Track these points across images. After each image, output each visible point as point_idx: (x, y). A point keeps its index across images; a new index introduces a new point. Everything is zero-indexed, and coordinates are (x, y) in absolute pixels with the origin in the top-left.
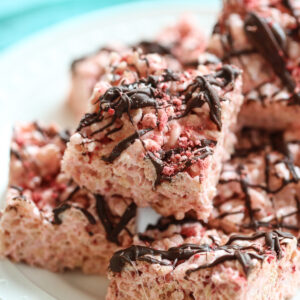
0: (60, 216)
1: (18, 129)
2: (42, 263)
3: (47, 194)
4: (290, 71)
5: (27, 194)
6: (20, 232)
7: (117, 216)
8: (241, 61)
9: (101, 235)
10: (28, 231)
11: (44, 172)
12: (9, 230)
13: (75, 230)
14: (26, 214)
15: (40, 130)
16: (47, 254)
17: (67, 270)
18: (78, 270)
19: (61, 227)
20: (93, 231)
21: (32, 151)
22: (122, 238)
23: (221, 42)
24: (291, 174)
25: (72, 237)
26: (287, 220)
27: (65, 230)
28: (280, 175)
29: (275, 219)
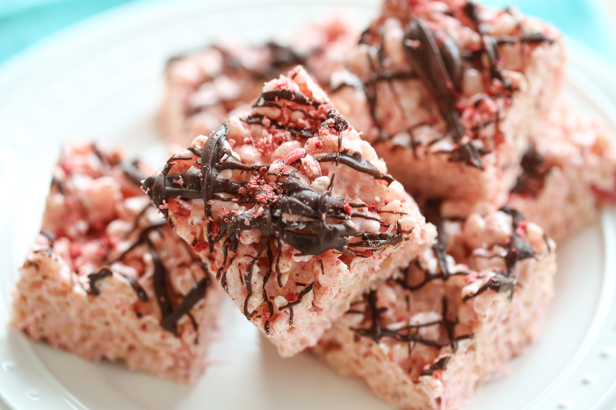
0: (97, 284)
1: (68, 150)
2: (71, 345)
3: (91, 248)
4: (460, 112)
5: (62, 246)
6: (40, 299)
7: (180, 295)
8: (392, 89)
9: (153, 319)
10: (53, 300)
11: (95, 216)
12: (26, 294)
13: (117, 307)
14: (51, 275)
15: (99, 155)
16: (77, 334)
17: (104, 359)
18: (121, 362)
19: (98, 299)
20: (143, 310)
21: (81, 184)
22: (183, 326)
23: (369, 56)
24: (439, 265)
25: (114, 316)
26: (423, 331)
27: (103, 305)
28: (424, 266)
29: (408, 328)
